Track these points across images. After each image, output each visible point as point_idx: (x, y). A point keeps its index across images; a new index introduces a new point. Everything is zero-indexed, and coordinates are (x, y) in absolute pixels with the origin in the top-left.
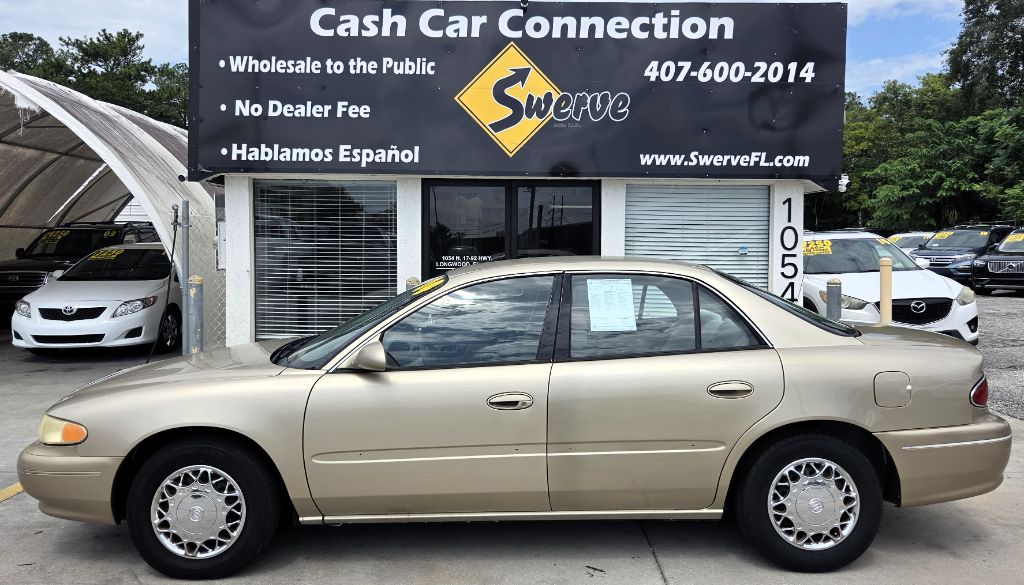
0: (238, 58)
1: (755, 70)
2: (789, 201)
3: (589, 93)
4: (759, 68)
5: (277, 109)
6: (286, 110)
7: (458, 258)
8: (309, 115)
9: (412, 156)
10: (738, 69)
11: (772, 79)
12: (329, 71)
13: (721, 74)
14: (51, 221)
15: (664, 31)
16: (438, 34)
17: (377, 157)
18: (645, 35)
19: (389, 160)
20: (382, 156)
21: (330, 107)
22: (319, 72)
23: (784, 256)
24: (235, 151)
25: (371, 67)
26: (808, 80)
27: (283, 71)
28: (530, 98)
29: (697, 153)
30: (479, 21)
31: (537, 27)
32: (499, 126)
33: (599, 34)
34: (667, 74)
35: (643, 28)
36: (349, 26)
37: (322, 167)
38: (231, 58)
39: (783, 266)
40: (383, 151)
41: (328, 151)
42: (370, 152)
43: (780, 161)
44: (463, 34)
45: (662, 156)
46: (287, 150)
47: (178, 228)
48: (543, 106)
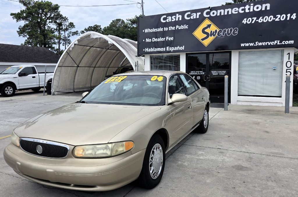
0: (147, 29)
1: (276, 18)
2: (289, 54)
3: (227, 29)
4: (278, 17)
5: (154, 40)
6: (156, 40)
7: (194, 72)
8: (160, 40)
9: (182, 48)
10: (271, 18)
11: (282, 19)
12: (165, 30)
13: (265, 20)
14: (120, 66)
15: (248, 10)
17: (175, 49)
18: (243, 12)
19: (177, 49)
20: (176, 49)
21: (165, 38)
22: (162, 30)
23: (287, 69)
24: (146, 50)
25: (173, 28)
26: (294, 19)
27: (155, 31)
28: (211, 31)
29: (258, 42)
30: (199, 14)
31: (213, 13)
32: (203, 39)
33: (230, 13)
34: (249, 22)
36: (169, 19)
37: (163, 52)
38: (145, 29)
39: (287, 72)
40: (176, 47)
41: (165, 48)
42: (173, 48)
43: (284, 43)
44: (195, 18)
45: (247, 44)
46: (156, 49)
47: (136, 67)
48: (215, 33)
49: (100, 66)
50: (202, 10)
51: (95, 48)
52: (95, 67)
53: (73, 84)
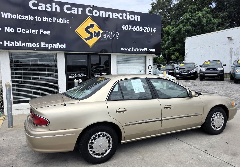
0: (4, 13)
1: (144, 29)
2: (150, 59)
3: (109, 32)
5: (19, 30)
6: (23, 31)
8: (30, 33)
9: (64, 46)
10: (141, 28)
11: (148, 31)
12: (36, 20)
13: (138, 29)
17: (53, 46)
19: (57, 47)
20: (55, 46)
21: (37, 31)
22: (33, 20)
23: (149, 72)
24: (5, 43)
25: (50, 20)
26: (155, 32)
27: (21, 19)
28: (95, 32)
29: (133, 48)
30: (80, 10)
31: (96, 13)
32: (87, 39)
33: (111, 17)
34: (127, 28)
35: (121, 16)
36: (42, 7)
37: (36, 49)
38: (2, 13)
40: (55, 45)
41: (38, 44)
42: (51, 45)
43: (150, 50)
44: (76, 13)
45: (126, 48)
46: (24, 43)
48: (98, 34)
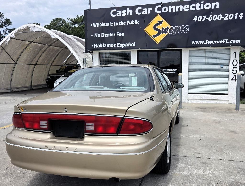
0: (95, 23)
1: (225, 17)
2: (235, 52)
3: (178, 26)
4: (226, 16)
6: (105, 35)
8: (110, 36)
9: (134, 45)
10: (220, 16)
11: (230, 19)
12: (115, 25)
13: (215, 18)
14: (63, 64)
15: (199, 8)
16: (140, 14)
17: (126, 45)
18: (194, 9)
19: (128, 46)
20: (127, 45)
21: (115, 34)
22: (112, 25)
23: (233, 68)
24: (95, 46)
25: (124, 23)
27: (104, 26)
28: (163, 28)
29: (207, 40)
30: (150, 9)
31: (165, 10)
32: (155, 36)
33: (181, 10)
34: (200, 19)
35: (193, 7)
36: (119, 13)
37: (113, 49)
38: (93, 23)
39: (233, 70)
40: (127, 44)
41: (115, 44)
42: (124, 44)
43: (232, 41)
44: (146, 13)
45: (198, 42)
46: (106, 45)
47: (84, 64)
48: (166, 30)
49: (41, 64)
50: (153, 6)
51: (35, 44)
52: (36, 65)
53: (10, 82)
